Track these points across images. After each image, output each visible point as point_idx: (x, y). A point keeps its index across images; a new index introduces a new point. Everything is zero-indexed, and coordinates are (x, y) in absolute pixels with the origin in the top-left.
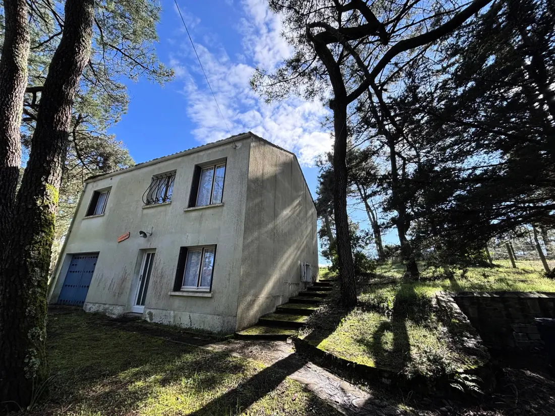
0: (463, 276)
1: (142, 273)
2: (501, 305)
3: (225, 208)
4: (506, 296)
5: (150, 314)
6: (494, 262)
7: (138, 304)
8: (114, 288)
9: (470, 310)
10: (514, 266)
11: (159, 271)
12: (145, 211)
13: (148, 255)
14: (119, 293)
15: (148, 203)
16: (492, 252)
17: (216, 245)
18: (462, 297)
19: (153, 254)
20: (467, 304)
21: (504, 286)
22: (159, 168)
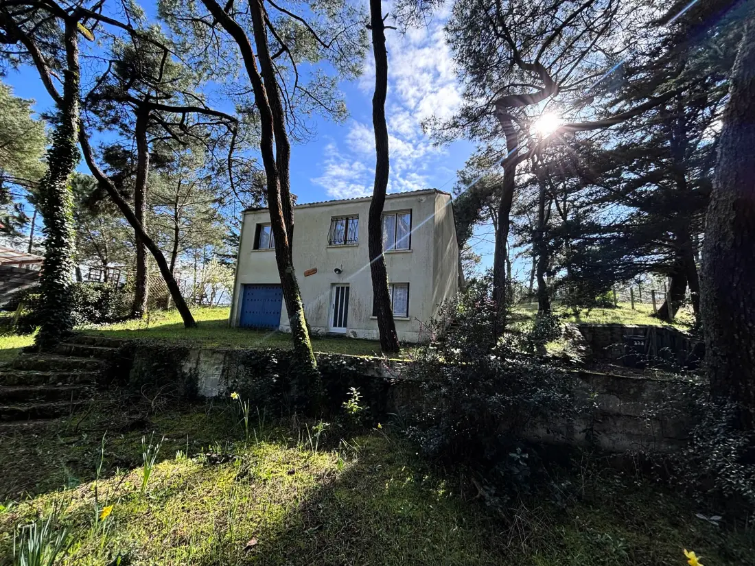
0: (587, 314)
1: (334, 302)
2: (609, 333)
3: (413, 254)
4: (614, 326)
5: (354, 333)
6: (618, 304)
7: (335, 325)
8: (311, 313)
9: (587, 335)
10: (633, 308)
11: (356, 301)
12: (329, 250)
13: (338, 289)
14: (316, 318)
15: (330, 243)
16: (618, 295)
17: (409, 283)
18: (583, 327)
19: (348, 288)
20: (586, 331)
21: (616, 321)
22: (337, 210)
